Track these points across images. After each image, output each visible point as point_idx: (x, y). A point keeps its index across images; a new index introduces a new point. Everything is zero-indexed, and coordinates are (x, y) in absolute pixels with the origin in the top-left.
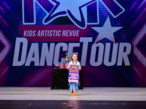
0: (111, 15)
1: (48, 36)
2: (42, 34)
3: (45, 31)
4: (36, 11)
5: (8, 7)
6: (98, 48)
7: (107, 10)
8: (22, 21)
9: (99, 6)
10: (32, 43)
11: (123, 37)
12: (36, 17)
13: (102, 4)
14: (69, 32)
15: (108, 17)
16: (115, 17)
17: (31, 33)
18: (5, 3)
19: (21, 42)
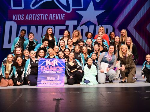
1: (36, 19)
2: (30, 18)
3: (33, 15)
6: (82, 30)
10: (21, 27)
11: (105, 20)
12: (24, 2)
14: (55, 16)
19: (10, 26)
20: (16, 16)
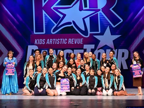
0: (110, 25)
1: (56, 43)
2: (51, 42)
4: (45, 22)
5: (21, 19)
7: (107, 21)
8: (33, 31)
9: (100, 17)
10: (42, 50)
12: (46, 27)
13: (103, 16)
14: (74, 40)
15: (108, 27)
16: (114, 27)
17: (42, 41)
18: (18, 16)
20: (38, 40)
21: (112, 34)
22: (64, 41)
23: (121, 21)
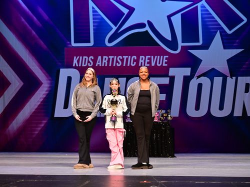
0: (222, 28)
1: (114, 65)
2: (105, 63)
3: (109, 57)
4: (94, 22)
5: (46, 17)
6: (200, 86)
7: (216, 21)
8: (70, 41)
9: (202, 14)
11: (244, 66)
12: (94, 33)
13: (207, 10)
14: (150, 59)
15: (218, 32)
16: (229, 32)
18: (40, 10)
19: (68, 77)
21: (225, 48)
22: (130, 61)
23: (243, 20)
